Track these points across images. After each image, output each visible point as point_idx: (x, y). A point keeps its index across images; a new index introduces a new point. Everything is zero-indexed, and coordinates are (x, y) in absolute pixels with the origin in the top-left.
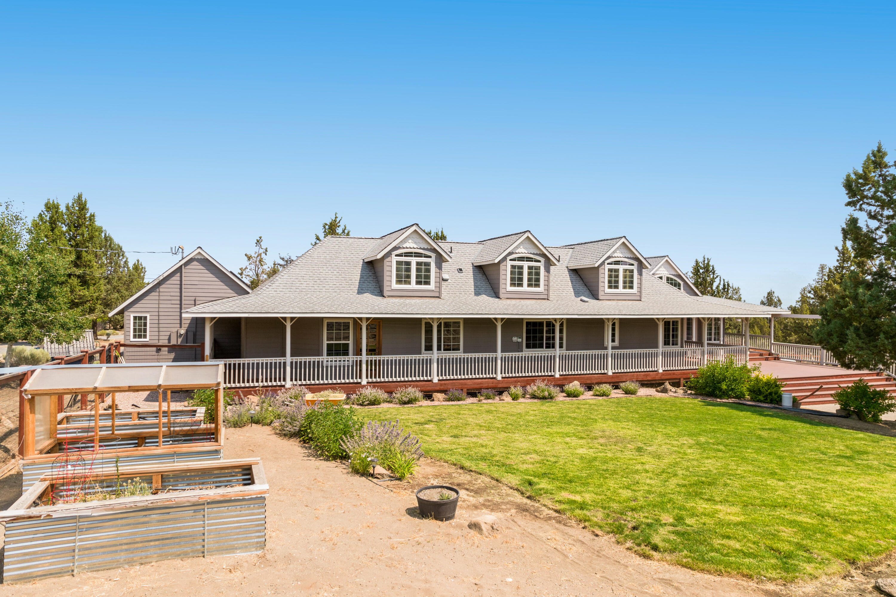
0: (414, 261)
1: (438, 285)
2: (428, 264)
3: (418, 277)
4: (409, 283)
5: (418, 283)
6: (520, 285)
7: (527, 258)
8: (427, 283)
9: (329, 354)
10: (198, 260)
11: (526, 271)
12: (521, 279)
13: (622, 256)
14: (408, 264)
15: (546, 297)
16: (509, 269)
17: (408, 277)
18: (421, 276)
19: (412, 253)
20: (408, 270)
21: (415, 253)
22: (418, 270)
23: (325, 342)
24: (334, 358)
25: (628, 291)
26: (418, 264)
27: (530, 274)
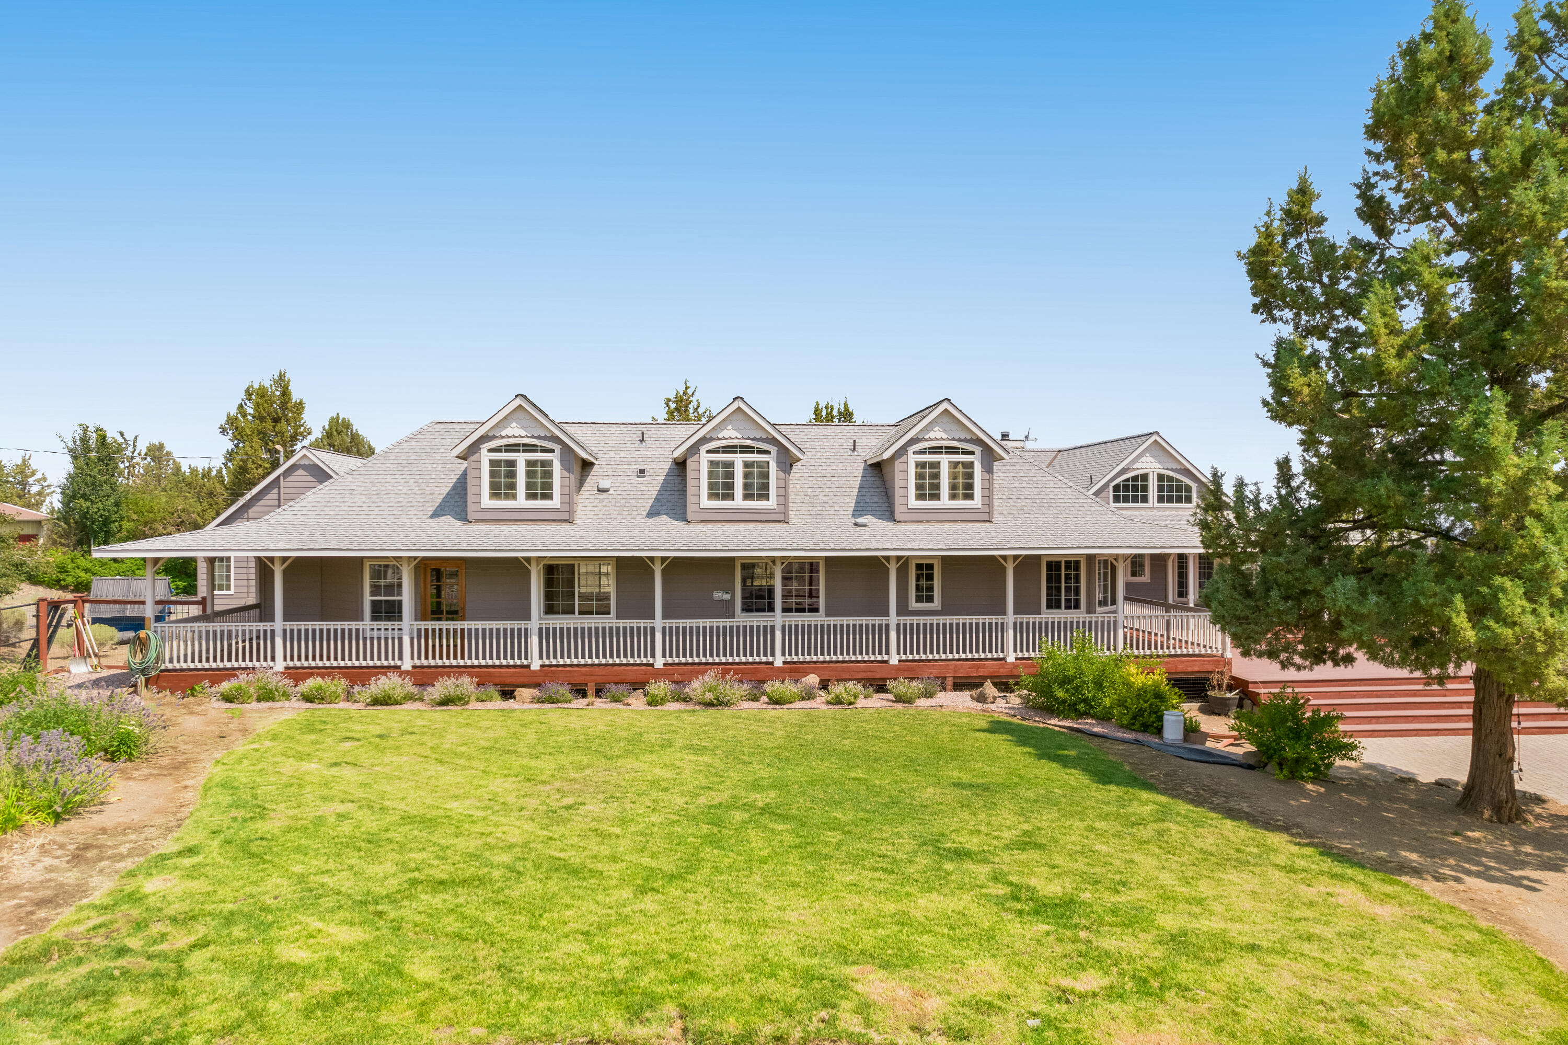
0: (521, 459)
1: (566, 499)
2: (546, 464)
3: (529, 486)
4: (514, 497)
5: (531, 496)
6: (729, 496)
7: (741, 446)
8: (548, 496)
9: (375, 618)
10: (305, 468)
11: (739, 471)
12: (730, 486)
13: (945, 436)
14: (512, 464)
15: (781, 517)
16: (705, 469)
17: (512, 486)
18: (535, 484)
19: (518, 445)
20: (512, 475)
21: (524, 445)
22: (530, 474)
23: (368, 599)
24: (382, 624)
25: (961, 503)
26: (529, 463)
27: (746, 476)
